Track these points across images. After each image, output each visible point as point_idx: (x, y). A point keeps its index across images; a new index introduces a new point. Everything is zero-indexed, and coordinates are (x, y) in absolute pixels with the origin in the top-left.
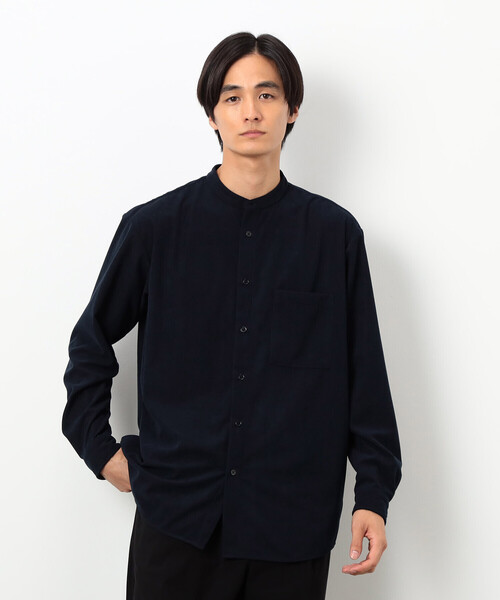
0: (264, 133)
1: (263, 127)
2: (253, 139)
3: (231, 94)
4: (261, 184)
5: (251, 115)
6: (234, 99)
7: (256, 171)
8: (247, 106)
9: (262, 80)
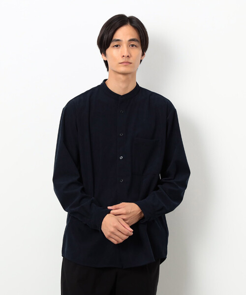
0: (131, 63)
1: (131, 60)
2: (125, 66)
3: (116, 43)
4: (127, 88)
5: (126, 54)
6: (117, 46)
7: (124, 82)
8: (124, 50)
9: (132, 38)
